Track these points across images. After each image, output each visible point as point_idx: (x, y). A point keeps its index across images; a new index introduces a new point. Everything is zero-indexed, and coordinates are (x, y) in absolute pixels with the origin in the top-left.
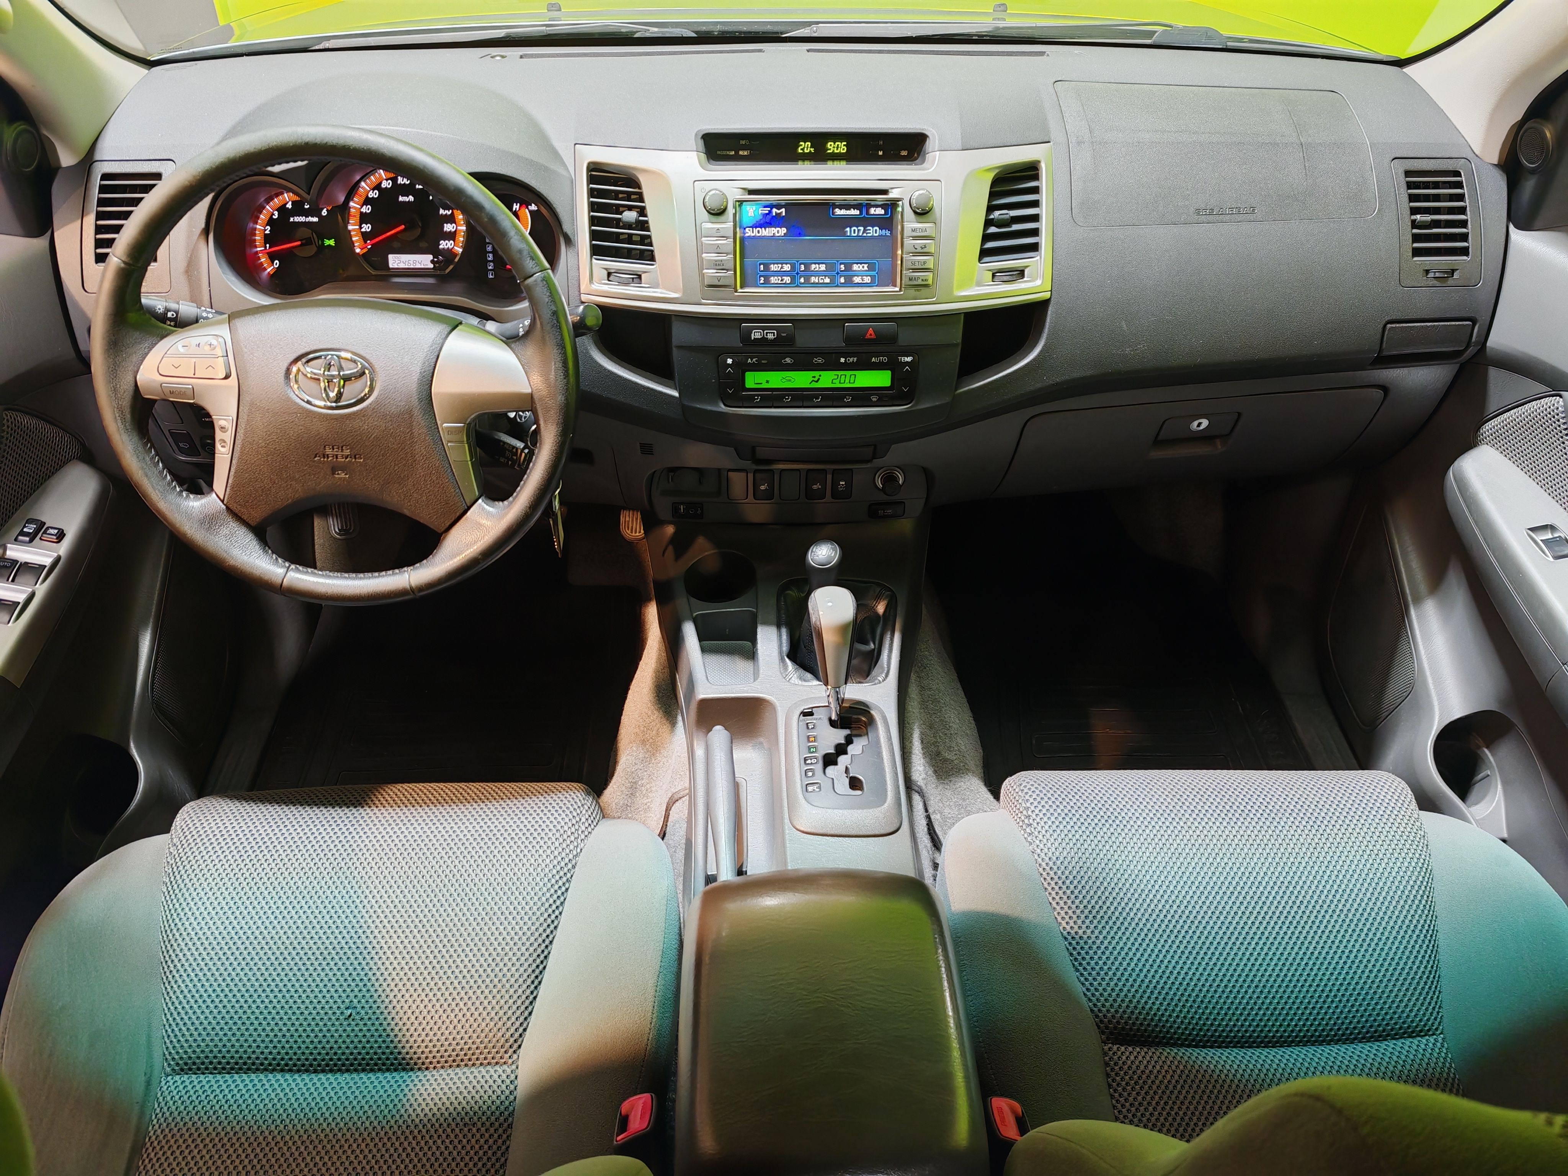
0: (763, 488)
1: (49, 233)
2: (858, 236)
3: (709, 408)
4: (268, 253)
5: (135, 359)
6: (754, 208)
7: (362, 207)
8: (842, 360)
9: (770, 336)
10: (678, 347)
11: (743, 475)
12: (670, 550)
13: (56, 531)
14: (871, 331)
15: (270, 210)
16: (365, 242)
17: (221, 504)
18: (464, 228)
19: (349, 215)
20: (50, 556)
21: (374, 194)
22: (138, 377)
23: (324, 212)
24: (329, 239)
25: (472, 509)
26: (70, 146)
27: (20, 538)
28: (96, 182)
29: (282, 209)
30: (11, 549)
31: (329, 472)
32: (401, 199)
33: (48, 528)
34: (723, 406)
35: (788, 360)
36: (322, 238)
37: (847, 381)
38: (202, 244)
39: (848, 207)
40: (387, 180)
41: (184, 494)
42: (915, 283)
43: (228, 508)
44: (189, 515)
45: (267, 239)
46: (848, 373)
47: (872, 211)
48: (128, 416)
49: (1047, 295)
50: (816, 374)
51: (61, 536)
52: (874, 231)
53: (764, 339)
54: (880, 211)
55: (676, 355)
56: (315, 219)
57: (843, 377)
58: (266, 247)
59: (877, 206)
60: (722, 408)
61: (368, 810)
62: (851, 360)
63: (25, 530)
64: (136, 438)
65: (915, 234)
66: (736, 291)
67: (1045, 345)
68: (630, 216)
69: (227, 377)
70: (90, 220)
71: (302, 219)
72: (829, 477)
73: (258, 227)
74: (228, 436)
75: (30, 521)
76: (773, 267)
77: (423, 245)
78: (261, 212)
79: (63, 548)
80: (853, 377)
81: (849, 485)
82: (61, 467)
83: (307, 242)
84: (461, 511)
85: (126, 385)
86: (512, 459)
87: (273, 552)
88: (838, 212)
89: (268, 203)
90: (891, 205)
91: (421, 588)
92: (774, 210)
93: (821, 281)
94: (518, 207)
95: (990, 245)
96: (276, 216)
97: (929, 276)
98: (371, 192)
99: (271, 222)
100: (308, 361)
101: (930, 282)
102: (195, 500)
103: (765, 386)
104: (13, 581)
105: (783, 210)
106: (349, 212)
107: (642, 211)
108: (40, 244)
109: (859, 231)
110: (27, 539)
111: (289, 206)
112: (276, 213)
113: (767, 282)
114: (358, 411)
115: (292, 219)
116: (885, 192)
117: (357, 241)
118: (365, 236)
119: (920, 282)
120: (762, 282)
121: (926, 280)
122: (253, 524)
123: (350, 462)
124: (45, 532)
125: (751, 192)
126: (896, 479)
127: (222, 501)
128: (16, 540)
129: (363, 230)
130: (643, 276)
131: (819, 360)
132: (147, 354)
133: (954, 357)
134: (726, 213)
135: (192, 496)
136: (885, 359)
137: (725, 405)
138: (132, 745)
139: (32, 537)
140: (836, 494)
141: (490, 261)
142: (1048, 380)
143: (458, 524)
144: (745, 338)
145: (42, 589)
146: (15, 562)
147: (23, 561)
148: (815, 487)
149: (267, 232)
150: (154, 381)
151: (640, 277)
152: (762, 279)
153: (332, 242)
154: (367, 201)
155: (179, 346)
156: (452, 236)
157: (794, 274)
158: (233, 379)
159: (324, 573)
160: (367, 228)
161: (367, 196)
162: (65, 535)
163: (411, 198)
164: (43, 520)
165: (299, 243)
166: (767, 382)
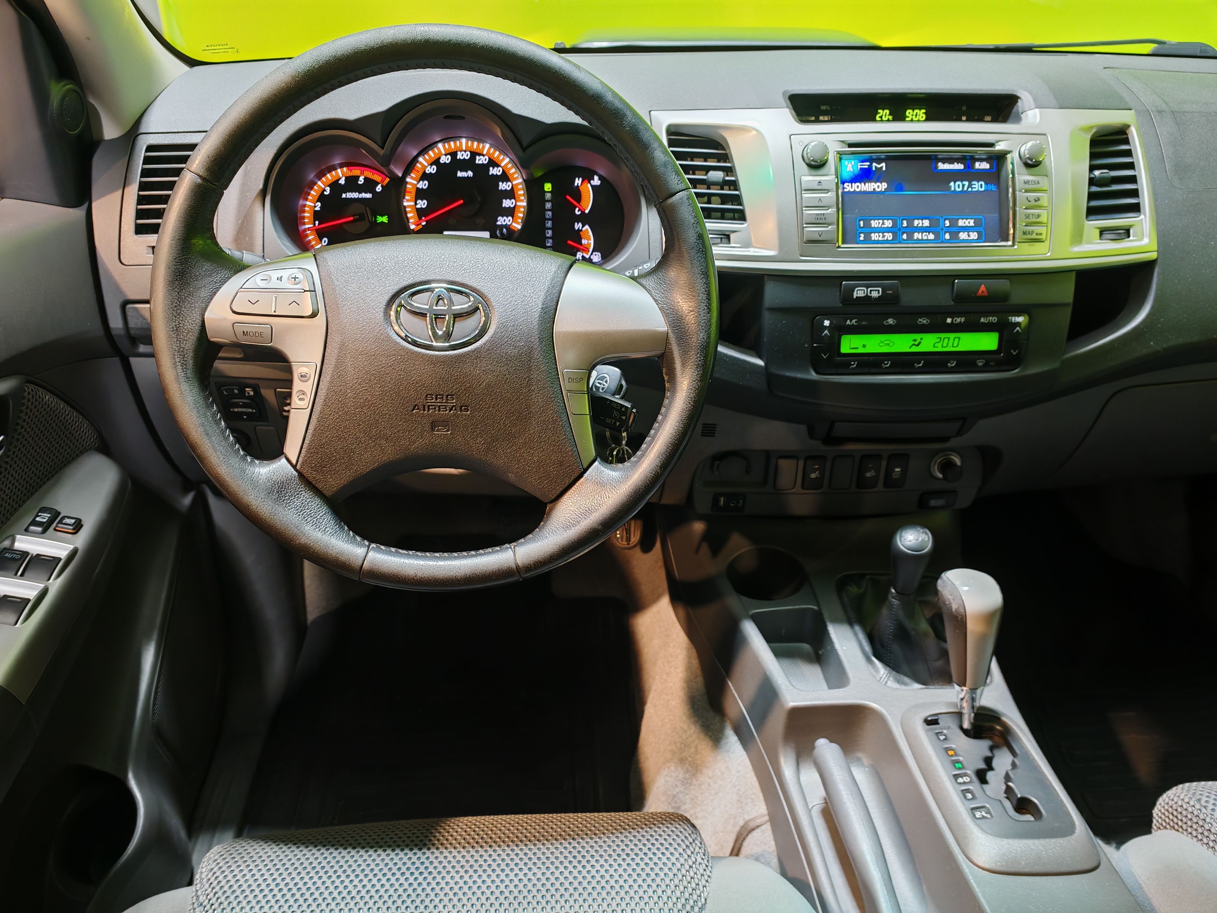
0: (813, 476)
1: (86, 206)
2: (962, 191)
3: (799, 375)
4: (316, 230)
5: (204, 293)
6: (853, 163)
7: (418, 182)
8: (949, 320)
9: (875, 294)
10: (772, 309)
11: (794, 461)
12: (705, 548)
13: (73, 521)
14: (983, 288)
15: (322, 185)
16: (420, 218)
17: (293, 470)
18: (525, 204)
19: (405, 191)
20: (66, 549)
21: (432, 170)
22: (206, 316)
23: (379, 188)
24: (382, 216)
25: (588, 472)
26: (116, 117)
27: (32, 528)
28: (141, 154)
29: (334, 185)
30: (21, 541)
31: (427, 427)
32: (460, 174)
33: (63, 518)
34: (813, 373)
35: (891, 321)
36: (375, 214)
37: (950, 344)
38: (258, 206)
39: (951, 160)
40: (446, 155)
41: (249, 459)
42: (1029, 237)
43: (301, 475)
44: (254, 483)
45: (317, 215)
46: (952, 336)
47: (978, 165)
48: (190, 362)
49: (1153, 256)
50: (918, 336)
51: (78, 526)
52: (978, 186)
53: (867, 298)
54: (985, 166)
55: (768, 319)
56: (369, 196)
57: (946, 340)
58: (314, 224)
59: (981, 160)
60: (813, 375)
61: (437, 853)
62: (958, 320)
63: (38, 519)
64: (196, 390)
65: (1027, 187)
66: (839, 247)
67: (1153, 308)
68: (717, 176)
69: (314, 315)
70: (132, 192)
71: (355, 195)
72: (884, 463)
73: (308, 203)
74: (308, 387)
75: (44, 510)
76: (874, 224)
77: (480, 221)
78: (312, 188)
79: (81, 540)
80: (957, 340)
81: (904, 473)
82: (78, 456)
83: (362, 217)
84: (576, 475)
85: (191, 325)
86: (620, 420)
87: (350, 529)
88: (941, 166)
89: (320, 179)
90: (999, 159)
91: (528, 568)
92: (874, 164)
93: (925, 238)
94: (580, 182)
95: (1094, 203)
96: (327, 192)
97: (1043, 230)
98: (428, 168)
99: (321, 198)
100: (414, 294)
101: (1043, 237)
102: (260, 466)
103: (861, 350)
104: (22, 575)
105: (883, 164)
106: (406, 187)
107: (729, 171)
108: (78, 213)
109: (963, 186)
110: (40, 529)
111: (342, 181)
112: (328, 189)
113: (868, 240)
114: (469, 351)
115: (344, 196)
116: (991, 145)
117: (412, 217)
118: (420, 213)
119: (1034, 236)
120: (862, 238)
121: (1041, 234)
122: (328, 493)
123: (454, 415)
124: (60, 522)
125: (851, 145)
126: (952, 464)
127: (294, 467)
128: (27, 530)
129: (418, 206)
130: (732, 236)
131: (924, 321)
132: (218, 289)
133: (1065, 317)
134: (827, 166)
135: (257, 462)
136: (993, 319)
137: (817, 372)
138: (130, 776)
139: (46, 527)
140: (889, 482)
141: (549, 238)
142: (1154, 345)
143: (571, 491)
144: (847, 299)
145: (56, 585)
146: (25, 554)
147: (35, 553)
148: (868, 475)
149: (318, 209)
150: (226, 319)
151: (728, 237)
152: (862, 235)
153: (384, 219)
154: (424, 176)
155: (258, 278)
156: (511, 212)
157: (895, 230)
158: (321, 319)
159: (411, 552)
160: (422, 204)
161: (425, 171)
162: (82, 526)
163: (470, 174)
164: (59, 510)
165: (352, 218)
166: (864, 346)
